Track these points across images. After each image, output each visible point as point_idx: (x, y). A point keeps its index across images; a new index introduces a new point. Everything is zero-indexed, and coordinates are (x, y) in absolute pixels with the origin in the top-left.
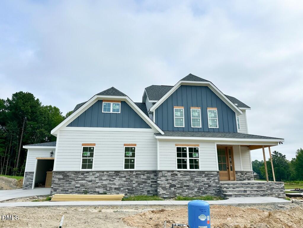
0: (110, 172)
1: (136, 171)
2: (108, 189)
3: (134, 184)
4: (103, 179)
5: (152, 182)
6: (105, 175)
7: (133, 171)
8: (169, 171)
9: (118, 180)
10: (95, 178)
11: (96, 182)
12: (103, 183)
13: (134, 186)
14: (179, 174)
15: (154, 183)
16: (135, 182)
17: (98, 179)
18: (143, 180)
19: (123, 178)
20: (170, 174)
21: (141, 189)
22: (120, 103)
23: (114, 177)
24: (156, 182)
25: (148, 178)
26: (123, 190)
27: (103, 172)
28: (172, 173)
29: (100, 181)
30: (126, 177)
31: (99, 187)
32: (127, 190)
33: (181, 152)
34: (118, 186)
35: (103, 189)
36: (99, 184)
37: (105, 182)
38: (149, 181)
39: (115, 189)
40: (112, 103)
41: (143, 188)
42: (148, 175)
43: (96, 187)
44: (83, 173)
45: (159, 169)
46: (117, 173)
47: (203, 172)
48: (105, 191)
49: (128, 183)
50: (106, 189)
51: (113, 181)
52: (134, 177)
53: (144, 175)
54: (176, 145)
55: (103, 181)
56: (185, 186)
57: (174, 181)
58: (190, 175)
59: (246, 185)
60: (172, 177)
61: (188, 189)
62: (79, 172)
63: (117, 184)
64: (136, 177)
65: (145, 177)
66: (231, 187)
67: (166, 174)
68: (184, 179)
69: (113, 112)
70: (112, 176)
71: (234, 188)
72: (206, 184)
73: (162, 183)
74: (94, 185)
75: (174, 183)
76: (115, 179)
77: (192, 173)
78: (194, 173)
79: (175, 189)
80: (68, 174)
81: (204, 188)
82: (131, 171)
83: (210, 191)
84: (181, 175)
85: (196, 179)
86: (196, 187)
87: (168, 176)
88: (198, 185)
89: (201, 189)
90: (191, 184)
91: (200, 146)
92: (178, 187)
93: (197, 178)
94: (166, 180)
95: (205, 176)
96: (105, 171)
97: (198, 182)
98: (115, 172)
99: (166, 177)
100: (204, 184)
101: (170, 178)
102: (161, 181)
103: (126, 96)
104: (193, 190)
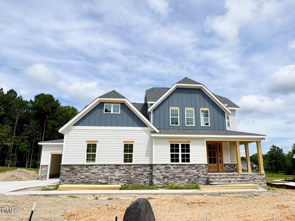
0: (110, 166)
1: (134, 165)
2: (109, 180)
3: (132, 175)
4: (105, 171)
5: (148, 174)
6: (107, 168)
7: (131, 165)
8: (162, 165)
9: (118, 172)
10: (98, 170)
11: (99, 173)
12: (105, 175)
13: (132, 177)
14: (172, 167)
15: (150, 175)
16: (133, 174)
17: (100, 171)
18: (141, 173)
19: (122, 171)
20: (163, 167)
21: (139, 180)
22: (120, 105)
23: (114, 170)
24: (151, 174)
25: (145, 171)
26: (123, 181)
27: (105, 165)
28: (166, 166)
29: (102, 173)
30: (125, 170)
31: (101, 178)
32: (126, 181)
33: (174, 148)
34: (118, 178)
35: (104, 180)
36: (102, 176)
37: (106, 174)
38: (145, 173)
39: (116, 180)
40: (112, 105)
41: (140, 179)
42: (145, 168)
43: (99, 178)
44: (87, 166)
45: (154, 163)
46: (117, 166)
47: (194, 165)
48: (107, 181)
49: (126, 175)
50: (108, 180)
51: (114, 173)
52: (132, 170)
53: (141, 168)
54: (170, 142)
55: (105, 173)
56: (177, 177)
57: (167, 173)
58: (182, 168)
59: (231, 176)
60: (165, 169)
61: (180, 180)
62: (84, 165)
63: (117, 175)
64: (134, 169)
65: (142, 170)
66: (218, 178)
67: (160, 168)
68: (176, 171)
69: (113, 112)
70: (112, 169)
71: (220, 179)
72: (196, 176)
73: (157, 175)
74: (97, 177)
75: (167, 175)
76: (115, 171)
77: (183, 166)
78: (185, 166)
79: (168, 180)
80: (74, 167)
81: (193, 179)
82: (129, 165)
83: (199, 181)
84: (174, 168)
85: (186, 171)
86: (187, 178)
87: (161, 169)
88: (188, 176)
89: (191, 180)
90: (183, 175)
91: (191, 142)
92: (171, 179)
93: (188, 171)
94: (160, 173)
95: (195, 169)
96: (107, 165)
97: (188, 174)
98: (116, 165)
99: (160, 170)
100: (194, 175)
101: (163, 171)
102: (156, 173)
103: (125, 98)
104: (184, 180)
